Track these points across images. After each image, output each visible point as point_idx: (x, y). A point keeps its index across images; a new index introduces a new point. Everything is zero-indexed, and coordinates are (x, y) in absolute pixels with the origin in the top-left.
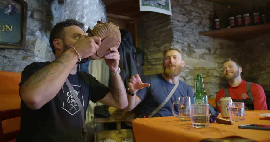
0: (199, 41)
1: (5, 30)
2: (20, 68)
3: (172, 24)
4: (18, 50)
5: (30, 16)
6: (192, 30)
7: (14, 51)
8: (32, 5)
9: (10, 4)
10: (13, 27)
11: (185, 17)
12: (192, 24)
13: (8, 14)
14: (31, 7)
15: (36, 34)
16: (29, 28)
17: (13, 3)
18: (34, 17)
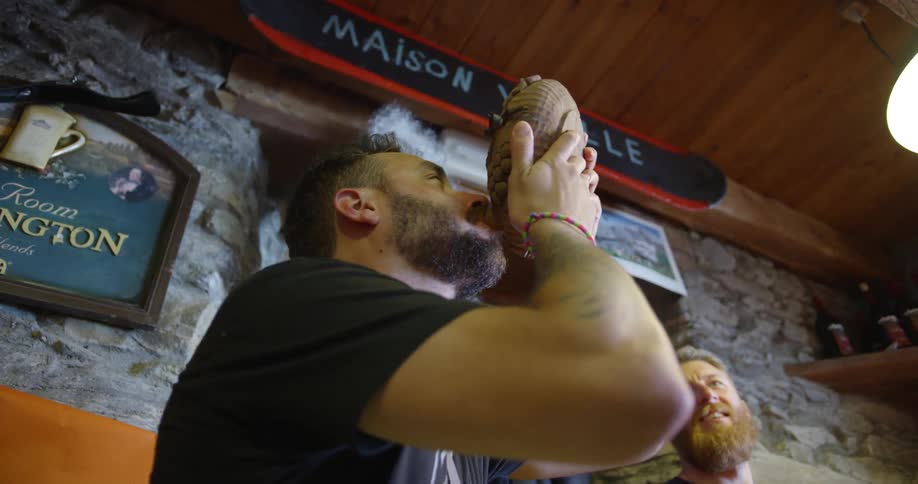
0: (795, 396)
1: (95, 244)
2: (109, 407)
3: (691, 327)
4: (121, 332)
5: (196, 222)
6: (761, 356)
7: (103, 333)
8: (211, 186)
9: (136, 165)
10: (126, 241)
11: (726, 309)
12: (754, 333)
13: (123, 198)
14: (209, 193)
15: (207, 284)
16: (184, 258)
17: (150, 167)
18: (211, 225)
